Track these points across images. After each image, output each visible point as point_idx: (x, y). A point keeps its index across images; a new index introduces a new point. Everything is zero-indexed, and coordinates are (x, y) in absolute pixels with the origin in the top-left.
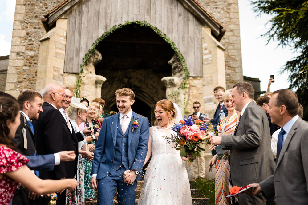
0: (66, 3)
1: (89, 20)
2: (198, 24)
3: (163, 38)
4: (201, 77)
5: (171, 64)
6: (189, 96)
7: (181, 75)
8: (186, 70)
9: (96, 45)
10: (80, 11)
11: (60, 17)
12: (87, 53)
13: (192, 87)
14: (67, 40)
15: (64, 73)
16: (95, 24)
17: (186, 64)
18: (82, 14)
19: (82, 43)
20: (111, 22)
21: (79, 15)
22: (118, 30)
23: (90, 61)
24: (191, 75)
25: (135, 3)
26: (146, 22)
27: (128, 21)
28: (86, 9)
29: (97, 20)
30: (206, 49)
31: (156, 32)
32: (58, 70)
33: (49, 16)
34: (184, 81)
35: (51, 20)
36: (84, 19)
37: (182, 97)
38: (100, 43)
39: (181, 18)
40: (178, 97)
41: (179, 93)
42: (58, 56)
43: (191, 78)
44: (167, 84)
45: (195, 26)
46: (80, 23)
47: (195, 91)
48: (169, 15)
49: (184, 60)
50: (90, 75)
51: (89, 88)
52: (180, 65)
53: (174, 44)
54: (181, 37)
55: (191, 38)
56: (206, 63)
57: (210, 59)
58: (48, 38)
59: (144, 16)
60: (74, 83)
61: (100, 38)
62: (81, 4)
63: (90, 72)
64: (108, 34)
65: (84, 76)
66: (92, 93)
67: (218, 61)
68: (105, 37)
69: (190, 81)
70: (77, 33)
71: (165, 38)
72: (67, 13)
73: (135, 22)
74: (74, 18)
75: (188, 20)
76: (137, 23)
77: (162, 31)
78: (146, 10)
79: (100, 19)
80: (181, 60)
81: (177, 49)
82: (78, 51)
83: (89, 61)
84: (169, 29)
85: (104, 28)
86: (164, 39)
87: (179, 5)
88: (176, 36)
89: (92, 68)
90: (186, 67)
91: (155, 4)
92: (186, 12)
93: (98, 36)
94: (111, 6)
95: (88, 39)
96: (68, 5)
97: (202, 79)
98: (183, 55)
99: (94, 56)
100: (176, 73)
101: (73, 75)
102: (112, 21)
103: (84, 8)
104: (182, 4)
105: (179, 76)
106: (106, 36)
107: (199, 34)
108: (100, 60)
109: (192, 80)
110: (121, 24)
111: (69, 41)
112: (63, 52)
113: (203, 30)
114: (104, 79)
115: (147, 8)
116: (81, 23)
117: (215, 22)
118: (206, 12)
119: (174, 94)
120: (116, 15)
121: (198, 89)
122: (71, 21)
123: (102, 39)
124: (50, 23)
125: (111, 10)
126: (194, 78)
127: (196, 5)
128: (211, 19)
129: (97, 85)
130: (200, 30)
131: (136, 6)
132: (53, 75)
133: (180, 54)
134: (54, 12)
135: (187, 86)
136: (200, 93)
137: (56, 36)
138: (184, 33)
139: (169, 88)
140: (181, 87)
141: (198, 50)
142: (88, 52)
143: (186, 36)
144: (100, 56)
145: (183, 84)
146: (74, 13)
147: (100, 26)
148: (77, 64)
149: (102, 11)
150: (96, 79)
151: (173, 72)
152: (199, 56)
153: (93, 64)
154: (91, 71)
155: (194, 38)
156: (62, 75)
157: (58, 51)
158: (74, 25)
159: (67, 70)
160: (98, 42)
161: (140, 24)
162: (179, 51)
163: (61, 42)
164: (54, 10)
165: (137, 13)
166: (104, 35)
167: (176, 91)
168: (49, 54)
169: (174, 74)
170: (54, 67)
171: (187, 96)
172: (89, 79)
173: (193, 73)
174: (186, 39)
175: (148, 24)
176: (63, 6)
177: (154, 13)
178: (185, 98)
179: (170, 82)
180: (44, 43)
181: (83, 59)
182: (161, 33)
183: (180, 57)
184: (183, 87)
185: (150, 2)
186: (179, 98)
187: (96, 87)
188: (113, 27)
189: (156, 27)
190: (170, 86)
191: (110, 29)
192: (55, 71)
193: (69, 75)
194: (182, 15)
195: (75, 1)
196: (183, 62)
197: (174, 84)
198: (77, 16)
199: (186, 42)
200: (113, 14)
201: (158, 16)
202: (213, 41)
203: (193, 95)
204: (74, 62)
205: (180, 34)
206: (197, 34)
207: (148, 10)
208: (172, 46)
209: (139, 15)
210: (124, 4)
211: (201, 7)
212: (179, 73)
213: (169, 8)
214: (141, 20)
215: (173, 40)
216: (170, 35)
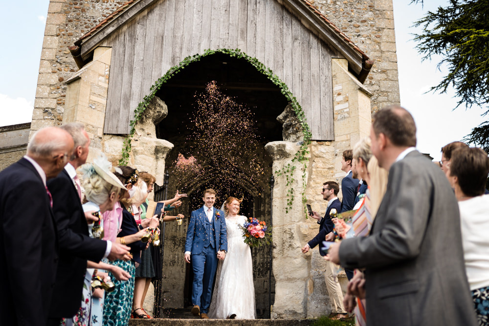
0: (109, 22)
1: (146, 49)
2: (325, 53)
3: (268, 76)
4: (330, 141)
5: (281, 120)
6: (311, 173)
7: (298, 138)
8: (306, 128)
9: (157, 89)
10: (133, 34)
11: (99, 45)
12: (142, 102)
13: (317, 158)
14: (110, 82)
15: (104, 134)
16: (156, 55)
17: (306, 120)
18: (135, 39)
19: (133, 86)
20: (181, 52)
21: (131, 40)
22: (193, 64)
23: (148, 116)
24: (313, 138)
25: (222, 20)
26: (240, 50)
27: (209, 50)
28: (142, 31)
29: (160, 49)
30: (339, 94)
31: (256, 66)
32: (93, 129)
33: (82, 42)
34: (303, 147)
35: (85, 50)
36: (138, 46)
37: (298, 174)
38: (163, 85)
39: (296, 44)
40: (292, 175)
41: (293, 169)
42: (93, 107)
43: (315, 143)
44: (274, 154)
45: (321, 55)
46: (131, 54)
47: (320, 165)
48: (278, 39)
49: (303, 113)
50: (147, 138)
51: (144, 159)
52: (296, 122)
53: (286, 86)
54: (297, 75)
55: (313, 76)
56: (339, 117)
57: (345, 110)
58: (78, 76)
59: (237, 40)
60: (119, 151)
61: (163, 78)
62: (135, 23)
63: (148, 135)
64: (176, 71)
65: (137, 140)
66: (150, 167)
67: (360, 114)
68: (171, 75)
69: (313, 147)
70: (126, 69)
71: (271, 77)
72: (112, 38)
73: (221, 51)
74: (122, 46)
75: (309, 46)
76: (224, 52)
77: (266, 65)
78: (239, 32)
79: (164, 46)
80: (296, 113)
81: (290, 95)
82: (127, 100)
83: (146, 116)
85: (171, 61)
86: (268, 78)
87: (294, 22)
88: (290, 73)
89: (151, 128)
90: (306, 125)
91: (255, 21)
92: (307, 34)
93: (161, 74)
94: (182, 25)
95: (144, 79)
96: (112, 25)
97: (333, 143)
98: (300, 104)
99: (155, 109)
100: (289, 134)
101: (118, 138)
102: (184, 50)
103: (139, 30)
104: (299, 21)
105: (294, 140)
106: (173, 75)
107: (327, 70)
108: (164, 115)
109: (315, 146)
110: (197, 55)
111: (114, 82)
112: (104, 101)
113: (335, 63)
114: (170, 145)
115: (241, 29)
116: (133, 54)
117: (355, 49)
118: (338, 33)
119: (286, 170)
120: (190, 40)
121: (326, 161)
122: (117, 51)
123: (167, 79)
124: (84, 54)
125: (182, 31)
126: (319, 143)
127: (323, 21)
128: (347, 44)
129: (158, 155)
130: (330, 64)
131: (223, 26)
133: (296, 103)
134: (90, 35)
135: (308, 156)
136: (329, 168)
137: (91, 74)
138: (302, 68)
139: (278, 159)
140: (297, 157)
141: (326, 97)
142: (144, 101)
143: (306, 72)
144: (164, 108)
145: (301, 153)
146: (122, 37)
147: (163, 59)
148: (125, 119)
149: (168, 35)
150: (157, 145)
151: (285, 134)
152: (328, 105)
153: (152, 121)
154: (149, 133)
155: (319, 77)
156: (101, 138)
157: (94, 98)
158: (122, 57)
159: (109, 129)
160: (160, 84)
161: (229, 54)
162: (295, 98)
163: (100, 84)
164: (89, 33)
165: (225, 37)
166: (171, 73)
167: (289, 165)
168: (80, 103)
169: (287, 138)
171: (307, 173)
172: (145, 145)
173: (317, 134)
174: (305, 78)
175: (243, 54)
176: (104, 26)
177: (253, 35)
178: (303, 176)
179: (278, 150)
180: (73, 86)
181: (135, 111)
182: (263, 68)
183: (295, 108)
184: (301, 157)
185: (246, 18)
186: (293, 177)
187: (157, 158)
188: (185, 59)
189: (255, 59)
190: (278, 157)
191: (180, 62)
192: (89, 131)
193: (112, 138)
194: (300, 38)
195: (125, 19)
196: (301, 115)
197: (285, 152)
198: (127, 42)
199: (305, 83)
200: (186, 38)
201: (259, 40)
202: (352, 79)
203: (317, 171)
204: (120, 117)
205: (295, 69)
206: (324, 69)
207: (242, 32)
208: (282, 90)
209: (228, 39)
210: (203, 23)
211: (331, 24)
212: (294, 135)
213: (278, 28)
214: (231, 48)
215: (284, 79)
216: (279, 71)
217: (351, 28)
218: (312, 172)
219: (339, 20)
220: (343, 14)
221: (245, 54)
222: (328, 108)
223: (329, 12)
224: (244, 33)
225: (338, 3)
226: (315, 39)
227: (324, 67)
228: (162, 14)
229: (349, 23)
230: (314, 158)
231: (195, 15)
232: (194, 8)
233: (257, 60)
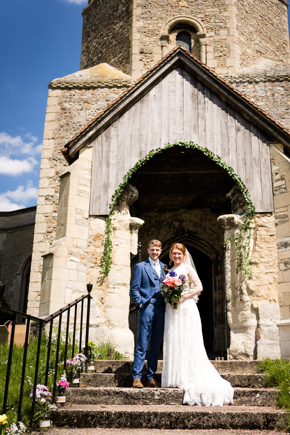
0: (90, 127)
1: (119, 147)
2: (264, 139)
3: (217, 162)
4: (271, 213)
5: (230, 197)
7: (244, 211)
8: (250, 203)
9: (129, 178)
10: (108, 135)
11: (83, 146)
12: (117, 189)
13: (260, 227)
14: (93, 174)
15: (90, 216)
16: (127, 151)
17: (249, 196)
18: (110, 139)
19: (110, 176)
20: (146, 147)
21: (107, 141)
22: (156, 155)
23: (123, 199)
24: (257, 210)
25: (178, 118)
26: (193, 142)
27: (169, 144)
28: (115, 132)
29: (130, 146)
30: (277, 174)
31: (207, 155)
32: (81, 212)
33: (70, 145)
34: (248, 219)
35: (72, 150)
36: (112, 145)
38: (134, 174)
39: (239, 134)
40: (240, 242)
41: (241, 237)
42: (81, 195)
43: (258, 215)
44: (224, 225)
45: (260, 142)
46: (108, 151)
47: (263, 233)
48: (224, 130)
49: (247, 191)
50: (123, 218)
51: (122, 234)
52: (242, 198)
53: (232, 169)
54: (241, 160)
55: (255, 159)
56: (278, 192)
57: (283, 187)
58: (68, 172)
59: (190, 135)
60: (102, 228)
61: (133, 169)
62: (109, 126)
63: (124, 214)
64: (143, 162)
65: (115, 219)
66: (126, 240)
68: (139, 166)
69: (256, 218)
70: (104, 163)
71: (219, 162)
72: (92, 139)
73: (178, 144)
74: (101, 146)
75: (250, 135)
76: (180, 145)
77: (215, 153)
78: (192, 127)
79: (133, 143)
80: (242, 191)
81: (235, 176)
82: (106, 187)
83: (121, 200)
84: (225, 150)
85: (139, 155)
86: (217, 163)
87: (237, 116)
88: (235, 158)
89: (125, 208)
90: (250, 200)
91: (205, 118)
92: (247, 125)
93: (131, 166)
94: (146, 125)
95: (118, 170)
96: (92, 129)
97: (273, 215)
98: (244, 183)
99: (128, 193)
100: (237, 208)
101: (100, 219)
102: (149, 145)
103: (113, 131)
104: (241, 115)
105: (240, 213)
106: (141, 166)
107: (266, 154)
108: (135, 198)
109: (258, 217)
110: (159, 148)
111: (95, 174)
112: (88, 190)
113: (272, 147)
114: (141, 222)
115: (193, 125)
117: (288, 134)
118: (274, 122)
119: (235, 238)
120: (153, 137)
121: (268, 230)
122: (97, 150)
123: (136, 169)
124: (71, 154)
125: (146, 130)
126: (262, 215)
127: (260, 114)
128: (282, 131)
129: (132, 231)
130: (268, 149)
131: (179, 123)
132: (76, 219)
133: (241, 183)
135: (253, 226)
136: (271, 236)
137: (78, 169)
138: (245, 154)
139: (228, 229)
140: (244, 227)
141: (266, 176)
142: (119, 188)
143: (248, 157)
144: (135, 192)
145: (247, 224)
146: (100, 138)
147: (132, 153)
148: (105, 203)
149: (136, 134)
150: (131, 222)
151: (233, 209)
152: (268, 183)
153: (126, 203)
154: (125, 212)
155: (260, 160)
156: (87, 219)
157: (81, 188)
158: (101, 154)
159: (93, 211)
160: (131, 173)
161: (185, 146)
162: (240, 179)
163: (85, 176)
164: (75, 138)
165: (180, 132)
166: (139, 164)
167: (237, 234)
168: (70, 192)
169: (235, 211)
170: (76, 209)
171: (252, 240)
172: (121, 222)
173: (259, 207)
174: (248, 162)
175: (195, 145)
176: (86, 131)
177: (204, 129)
179: (227, 223)
180: (64, 179)
181: (113, 196)
182: (213, 155)
183: (241, 187)
184: (246, 227)
185: (197, 115)
186: (241, 244)
187: (131, 233)
188: (150, 152)
189: (206, 148)
190: (228, 227)
191: (146, 155)
192: (79, 213)
193: (96, 219)
194: (242, 129)
195: (102, 124)
196: (245, 192)
197: (234, 223)
198: (104, 142)
199: (248, 166)
200: (149, 135)
201: (208, 133)
202: (287, 160)
203: (261, 238)
204: (102, 202)
205: (239, 155)
206: (264, 153)
207: (195, 127)
208: (229, 173)
209: (183, 134)
210: (163, 122)
211: (267, 116)
212: (241, 209)
213: (223, 122)
214: (186, 141)
215: (230, 163)
216: (226, 157)
217: (288, 115)
218: (256, 239)
219: (277, 109)
220: (281, 104)
221: (197, 145)
222: (268, 185)
223: (268, 103)
224: (196, 128)
225: (276, 95)
226: (255, 128)
227: (264, 152)
228: (130, 118)
229: (286, 111)
230: (258, 227)
231: (156, 117)
232: (155, 111)
233: (207, 149)
